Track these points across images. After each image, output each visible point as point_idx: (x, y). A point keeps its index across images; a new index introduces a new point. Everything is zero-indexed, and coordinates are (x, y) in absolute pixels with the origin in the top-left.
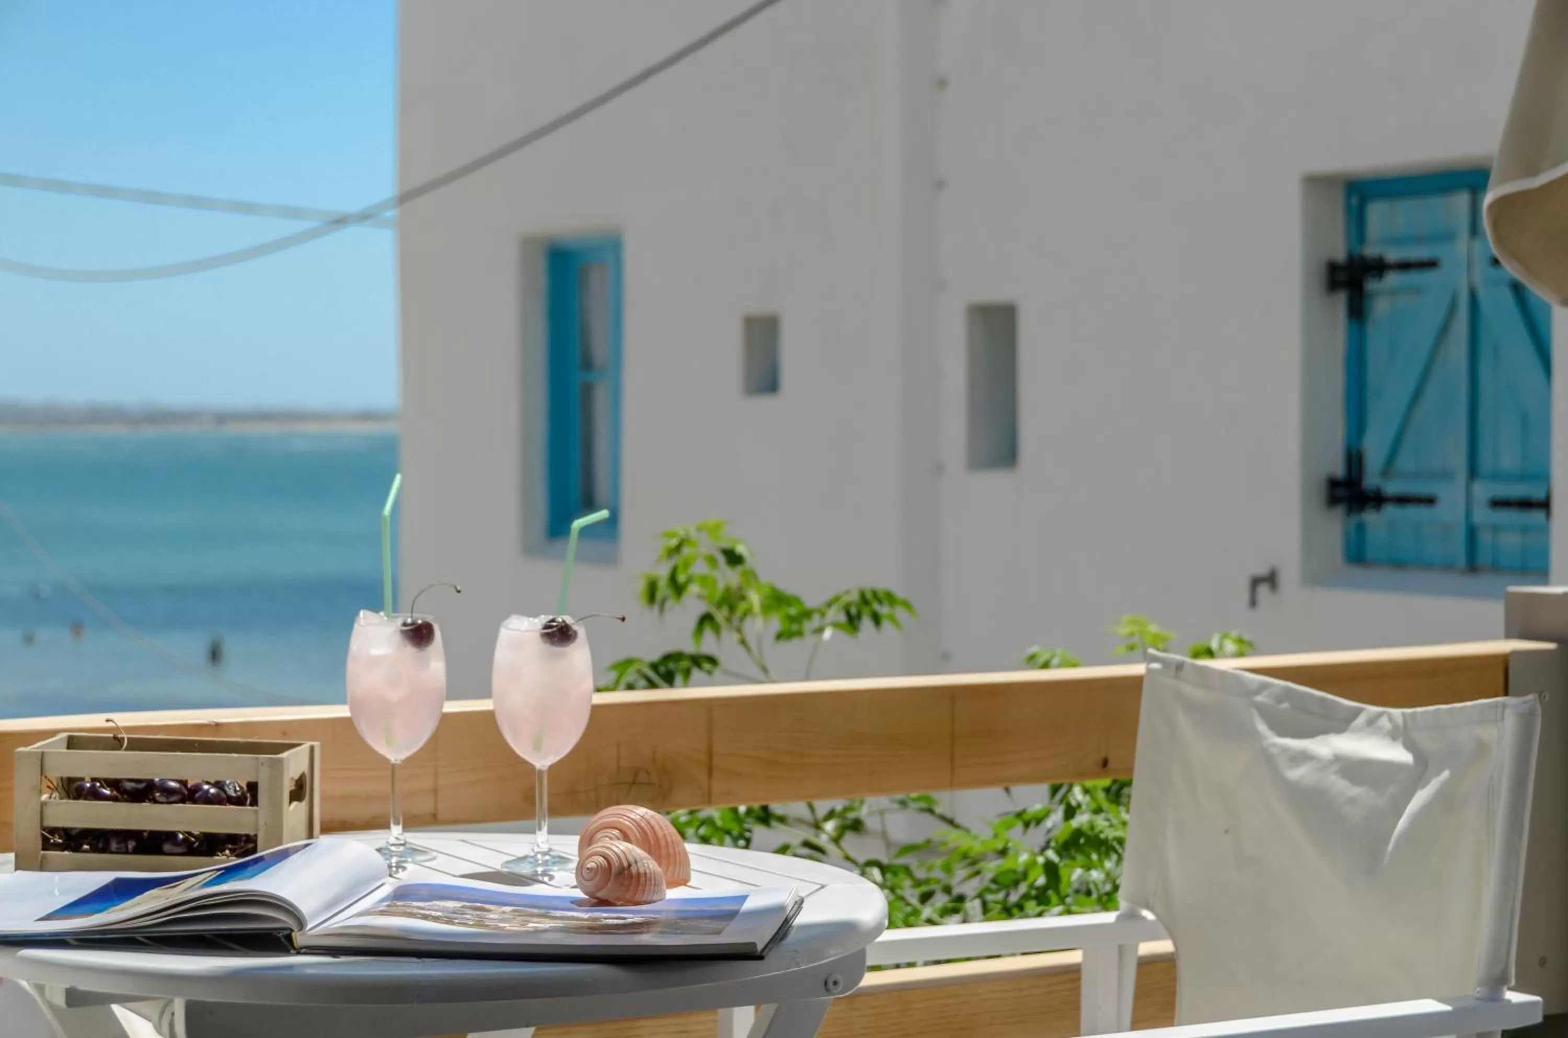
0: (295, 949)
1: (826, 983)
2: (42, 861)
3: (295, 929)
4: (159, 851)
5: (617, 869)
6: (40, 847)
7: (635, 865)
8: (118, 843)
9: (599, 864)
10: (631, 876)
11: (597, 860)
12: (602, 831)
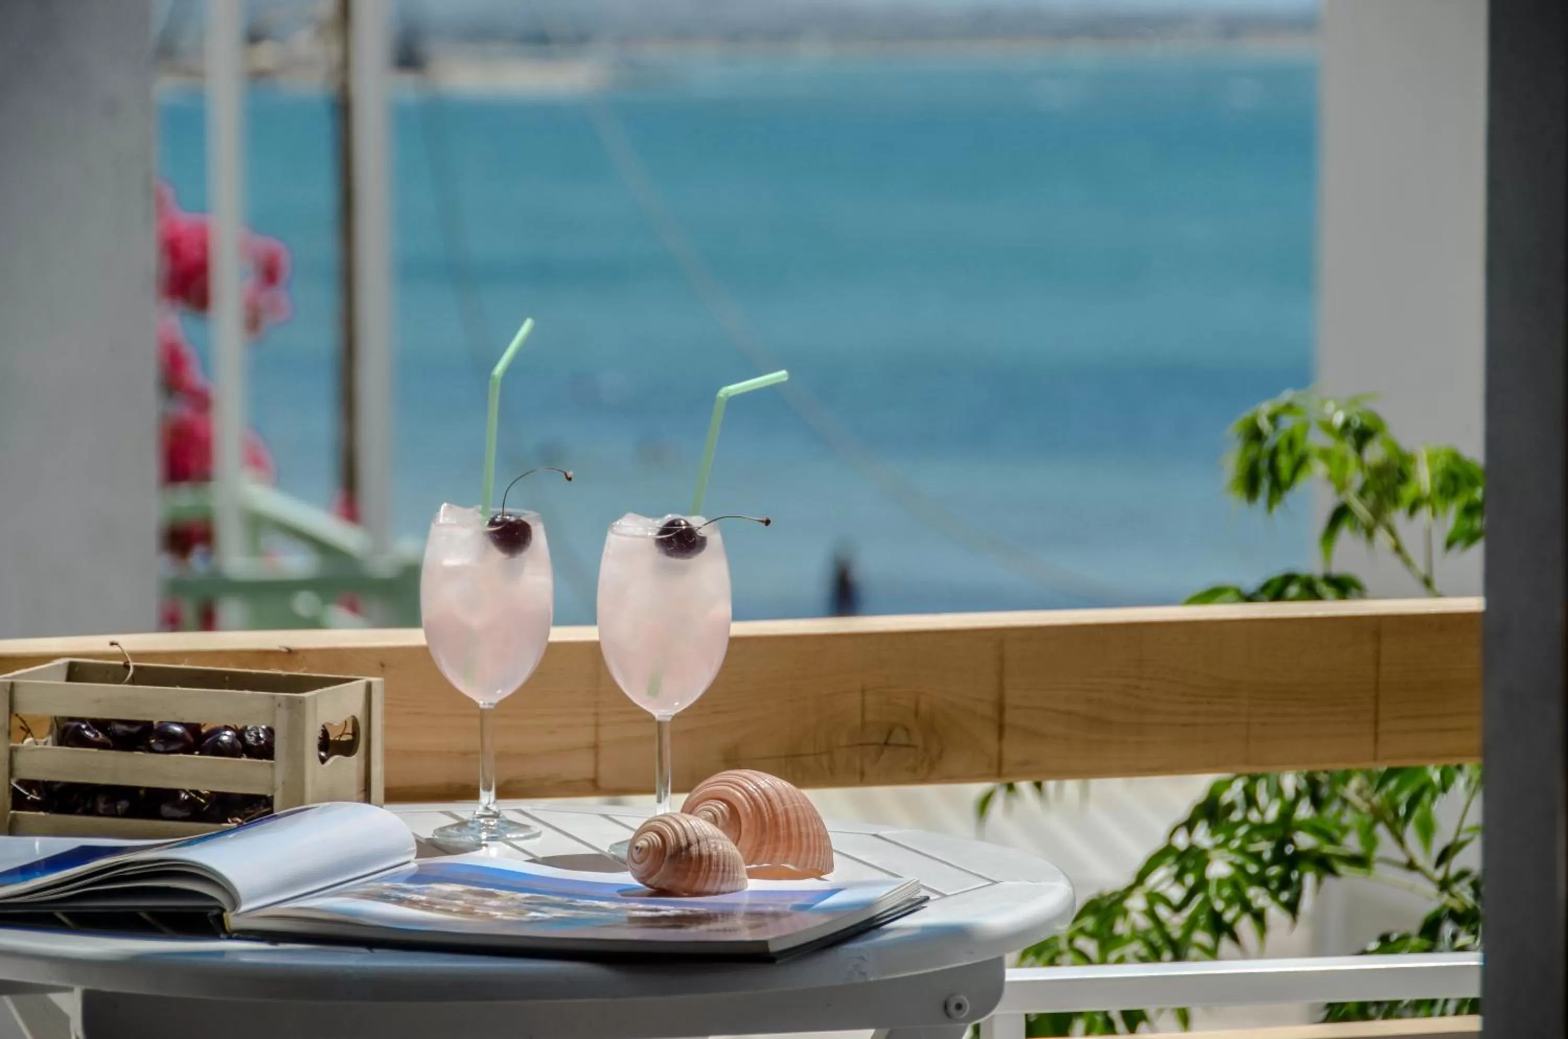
0: (225, 931)
1: (946, 1007)
2: (11, 823)
3: (228, 909)
4: (156, 815)
5: (673, 850)
6: (9, 805)
7: (697, 845)
8: (105, 803)
9: (651, 843)
10: (690, 858)
11: (650, 837)
12: (704, 803)
